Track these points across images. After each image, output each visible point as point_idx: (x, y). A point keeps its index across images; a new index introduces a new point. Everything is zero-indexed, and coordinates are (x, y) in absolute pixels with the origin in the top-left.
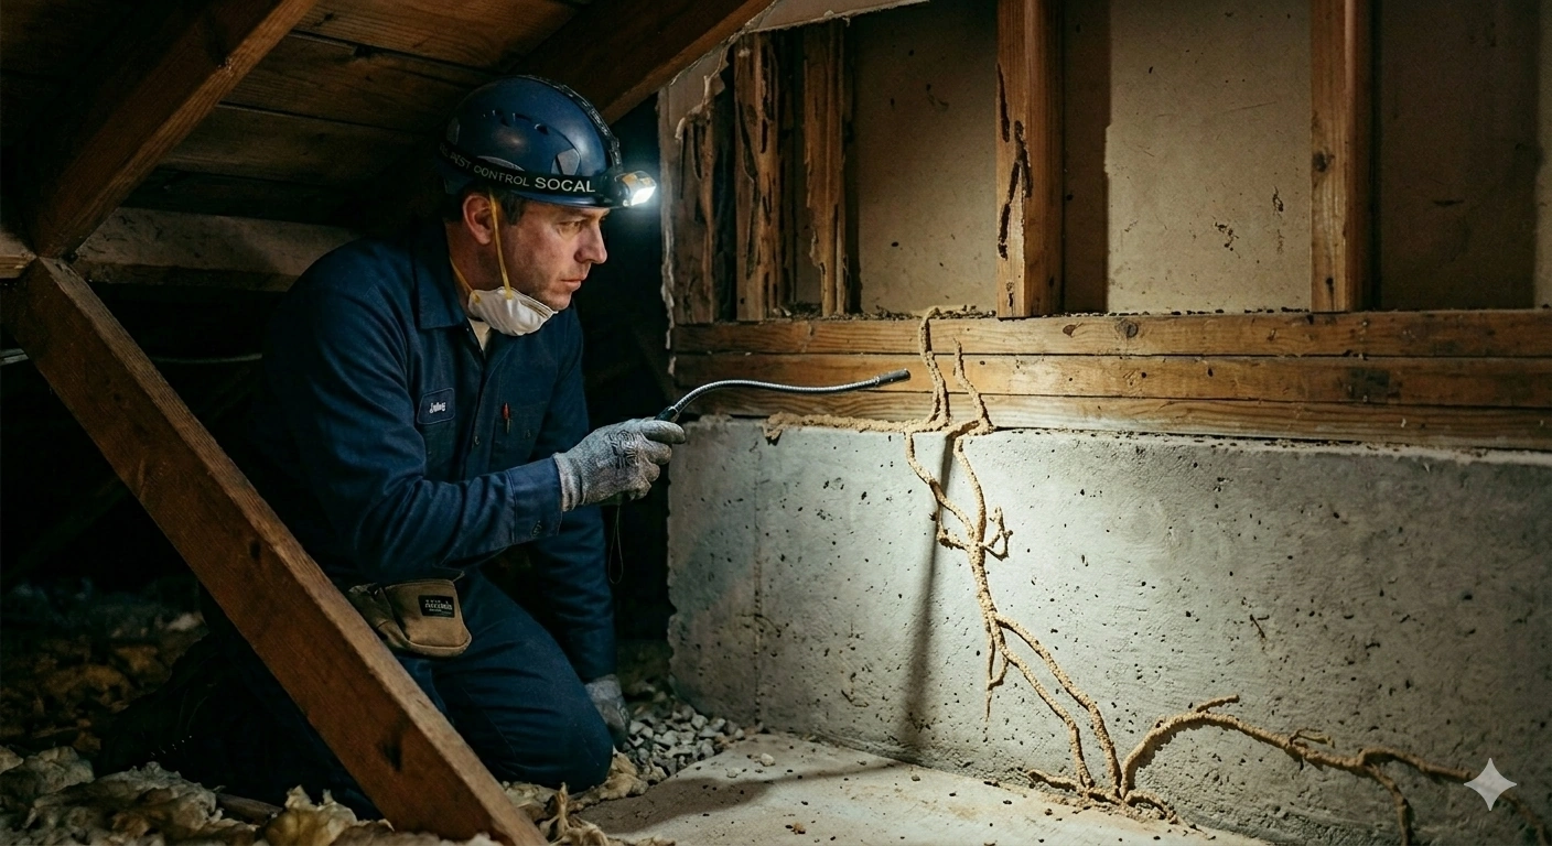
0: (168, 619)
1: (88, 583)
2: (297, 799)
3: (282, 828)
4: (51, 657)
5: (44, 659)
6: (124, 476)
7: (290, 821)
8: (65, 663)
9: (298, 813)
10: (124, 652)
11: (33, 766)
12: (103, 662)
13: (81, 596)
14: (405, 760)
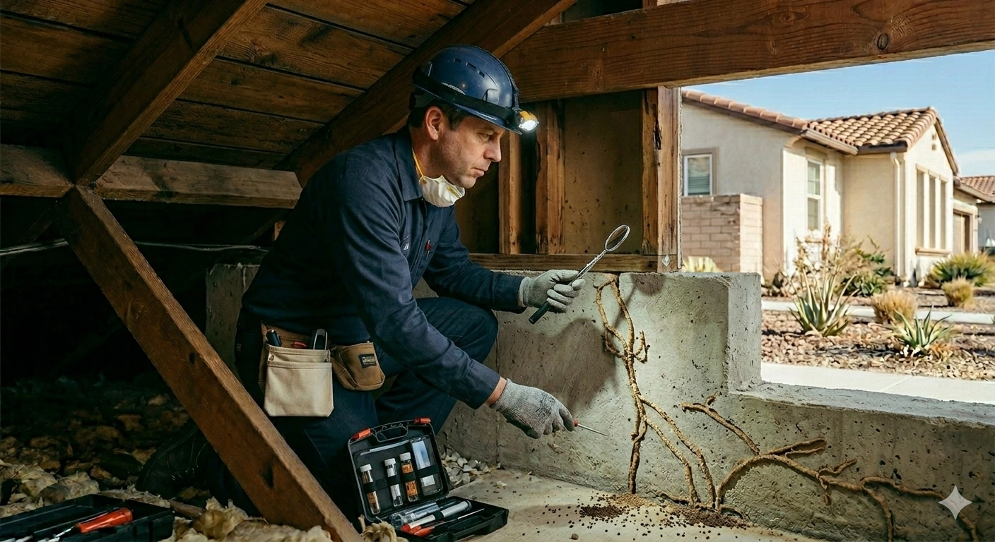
0: (148, 399)
1: (102, 377)
2: (212, 504)
3: (203, 522)
4: (78, 421)
5: (74, 422)
6: (119, 312)
7: (209, 518)
8: (86, 424)
9: (213, 513)
10: (121, 417)
11: (63, 484)
12: (109, 424)
13: (98, 384)
14: (275, 481)
